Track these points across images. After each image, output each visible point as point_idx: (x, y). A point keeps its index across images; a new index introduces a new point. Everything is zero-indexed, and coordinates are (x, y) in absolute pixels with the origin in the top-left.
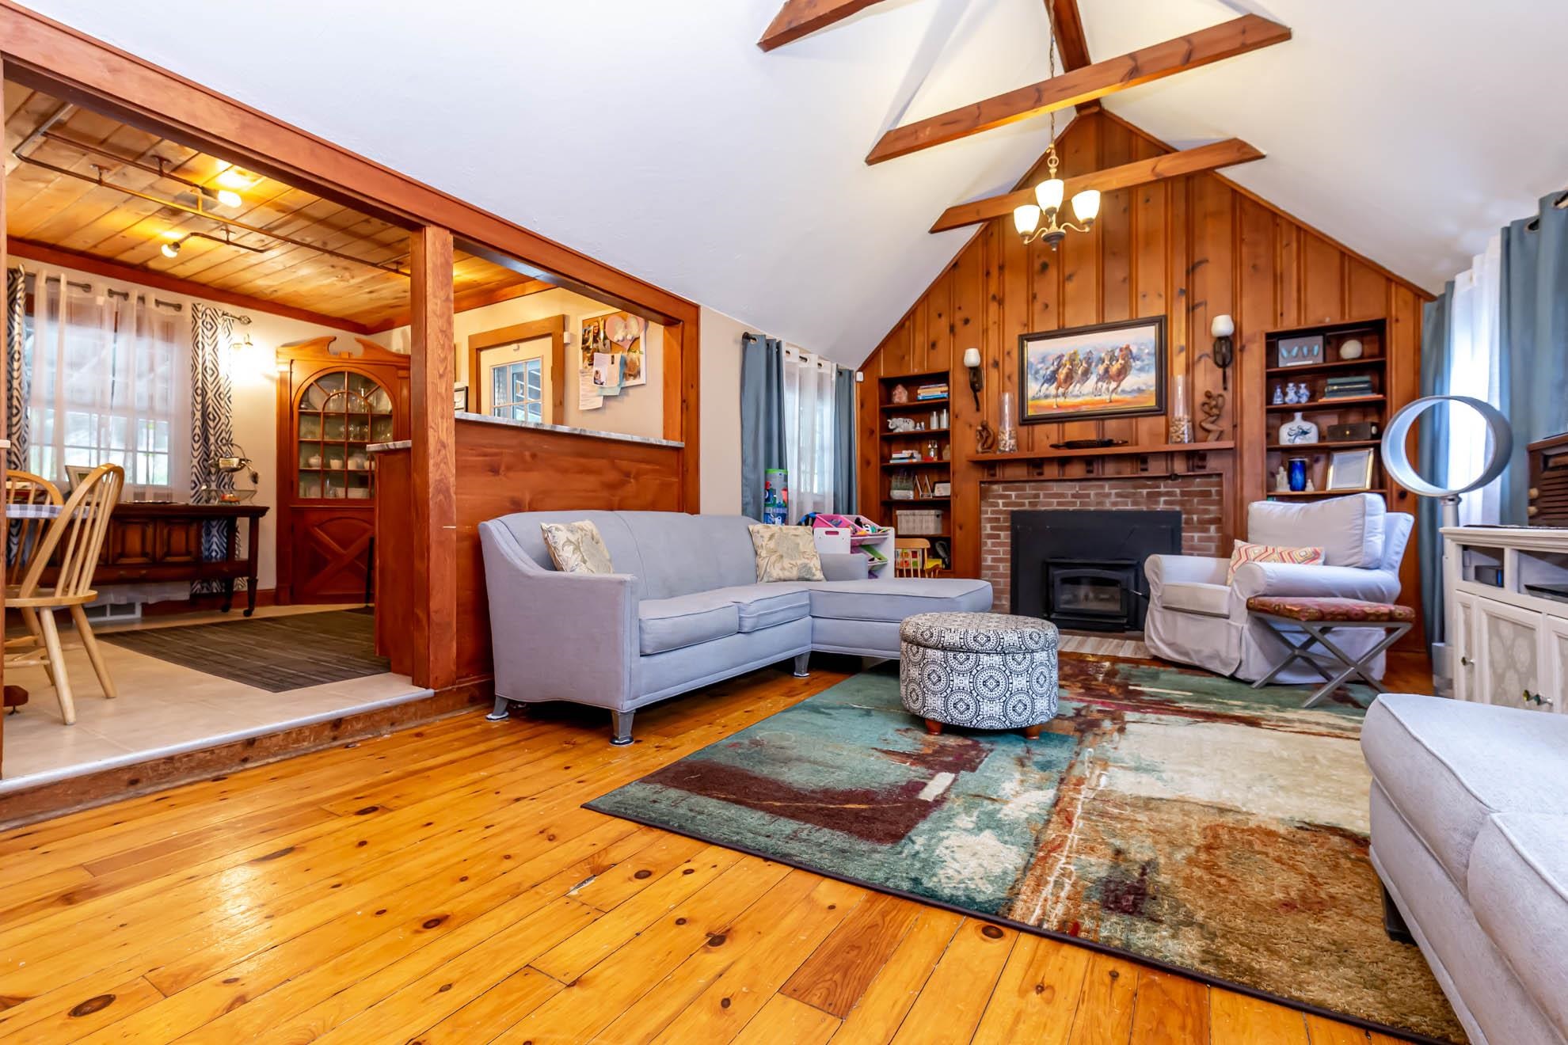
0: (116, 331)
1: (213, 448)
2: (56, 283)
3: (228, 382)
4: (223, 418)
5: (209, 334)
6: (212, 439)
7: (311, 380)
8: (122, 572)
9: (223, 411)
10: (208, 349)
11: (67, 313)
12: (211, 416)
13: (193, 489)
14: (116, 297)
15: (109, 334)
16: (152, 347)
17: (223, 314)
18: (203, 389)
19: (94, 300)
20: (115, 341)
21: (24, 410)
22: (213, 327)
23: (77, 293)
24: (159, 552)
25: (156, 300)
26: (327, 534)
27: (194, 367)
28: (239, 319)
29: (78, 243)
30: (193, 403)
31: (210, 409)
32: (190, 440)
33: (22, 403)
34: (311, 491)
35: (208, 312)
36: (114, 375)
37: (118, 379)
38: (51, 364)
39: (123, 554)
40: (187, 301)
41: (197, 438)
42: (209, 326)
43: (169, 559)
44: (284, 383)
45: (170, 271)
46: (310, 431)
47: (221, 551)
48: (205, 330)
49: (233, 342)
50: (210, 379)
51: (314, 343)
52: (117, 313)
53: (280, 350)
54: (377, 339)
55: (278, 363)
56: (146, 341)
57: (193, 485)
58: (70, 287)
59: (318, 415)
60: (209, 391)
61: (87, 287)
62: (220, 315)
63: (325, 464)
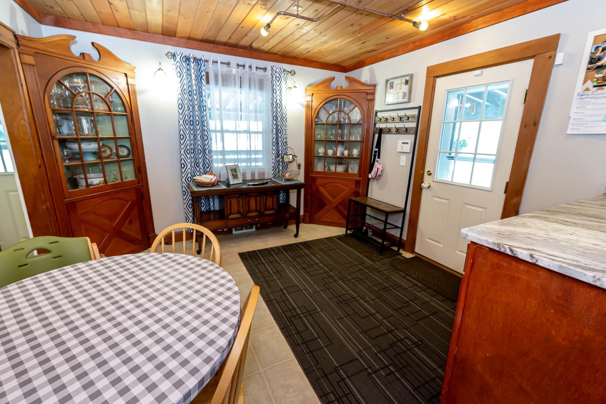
0: (241, 87)
1: (280, 148)
2: (217, 64)
3: (285, 110)
4: (284, 131)
5: (278, 83)
6: (280, 143)
7: (321, 105)
8: (249, 220)
9: (284, 127)
10: (278, 93)
11: (222, 80)
12: (279, 131)
13: (273, 170)
14: (240, 67)
15: (238, 89)
16: (255, 94)
17: (284, 71)
18: (276, 117)
19: (231, 71)
20: (241, 93)
21: (209, 136)
22: (280, 80)
23: (225, 68)
24: (262, 209)
25: (256, 67)
26: (325, 190)
27: (273, 104)
28: (290, 72)
29: (223, 37)
30: (272, 125)
31: (279, 127)
32: (271, 145)
33: (209, 133)
34: (319, 167)
35: (278, 70)
36: (241, 112)
37: (243, 113)
38: (218, 110)
39: (249, 211)
40: (268, 64)
41: (274, 144)
42: (278, 79)
43: (267, 212)
44: (309, 107)
45: (262, 48)
46: (320, 134)
47: (284, 200)
48: (276, 82)
49: (288, 87)
50: (279, 110)
51: (323, 82)
52: (241, 77)
53: (308, 88)
54: (352, 74)
55: (306, 96)
56: (253, 91)
57: (273, 168)
58: (222, 64)
59: (324, 124)
60: (278, 117)
61: (228, 64)
62: (283, 71)
63: (326, 153)
